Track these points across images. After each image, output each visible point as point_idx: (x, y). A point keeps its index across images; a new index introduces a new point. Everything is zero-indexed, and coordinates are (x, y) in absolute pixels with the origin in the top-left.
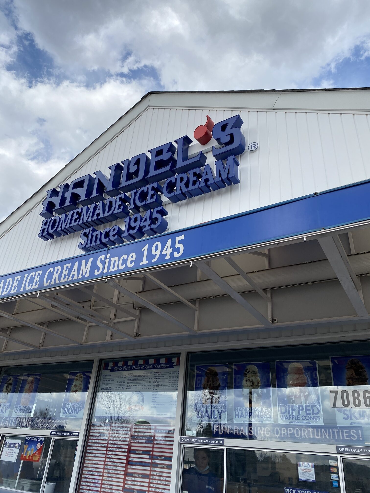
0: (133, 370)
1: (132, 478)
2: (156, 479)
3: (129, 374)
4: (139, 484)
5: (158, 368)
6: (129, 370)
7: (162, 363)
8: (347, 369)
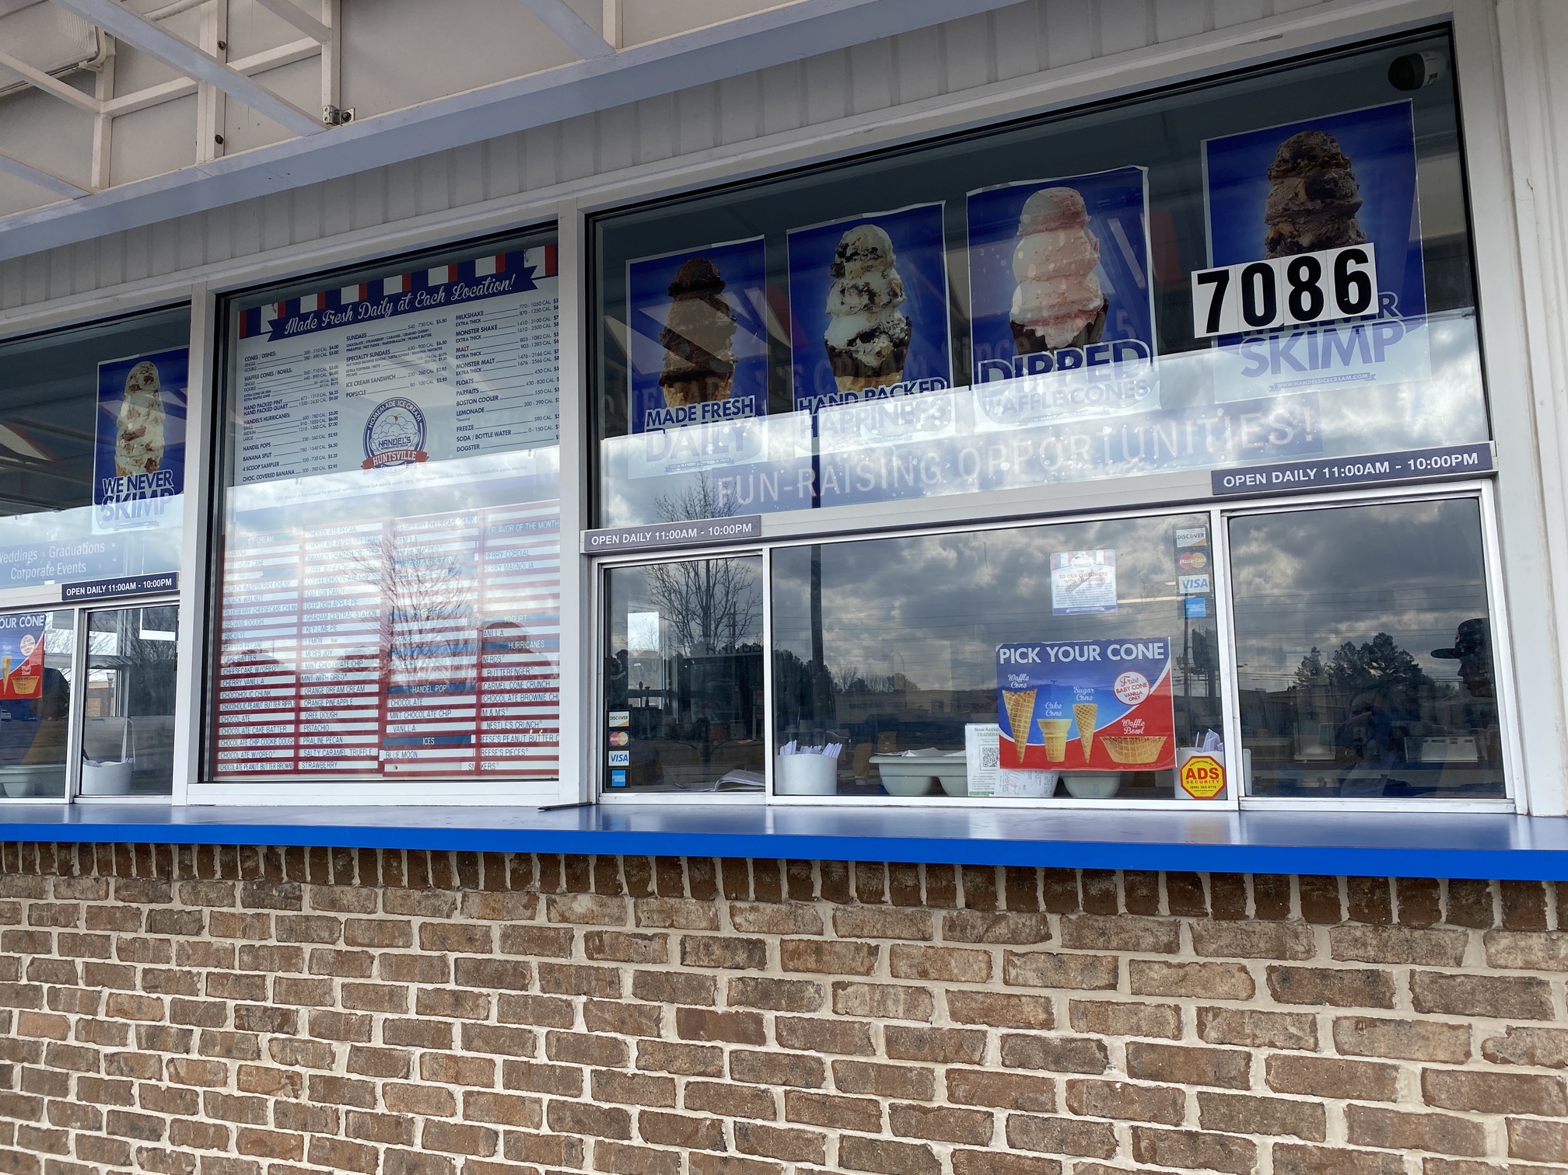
0: (364, 320)
1: (412, 700)
2: (502, 692)
3: (348, 339)
4: (438, 714)
5: (469, 299)
6: (348, 323)
7: (485, 278)
8: (1276, 178)
